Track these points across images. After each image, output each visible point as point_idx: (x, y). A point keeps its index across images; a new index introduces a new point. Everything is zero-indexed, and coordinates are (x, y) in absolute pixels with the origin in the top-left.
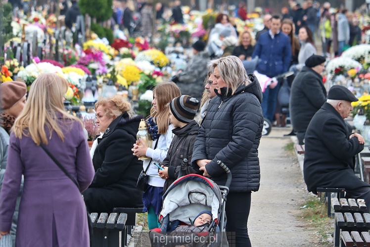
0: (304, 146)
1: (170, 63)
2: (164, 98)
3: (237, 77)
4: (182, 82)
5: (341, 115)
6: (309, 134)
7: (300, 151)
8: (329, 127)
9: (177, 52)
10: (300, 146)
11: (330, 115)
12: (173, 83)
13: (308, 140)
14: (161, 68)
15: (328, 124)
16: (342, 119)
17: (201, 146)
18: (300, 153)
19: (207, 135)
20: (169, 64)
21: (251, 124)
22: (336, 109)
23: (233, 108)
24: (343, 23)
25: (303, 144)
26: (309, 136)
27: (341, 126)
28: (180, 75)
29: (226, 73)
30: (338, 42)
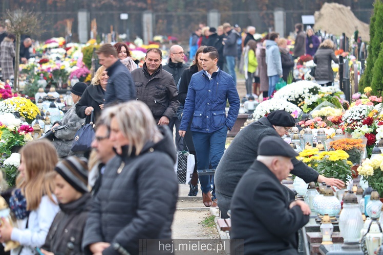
0: (228, 220)
1: (43, 114)
2: (35, 161)
3: (142, 130)
4: (60, 139)
5: (278, 176)
6: (235, 203)
7: (224, 226)
8: (262, 194)
9: (51, 100)
10: (223, 220)
11: (263, 177)
12: (47, 142)
13: (236, 212)
14: (30, 121)
15: (261, 189)
16: (278, 181)
17: (95, 225)
18: (223, 229)
19: (104, 209)
20: (41, 116)
21: (163, 194)
22: (271, 169)
23: (138, 173)
24: (273, 51)
25: (228, 217)
26: (235, 207)
27: (278, 191)
28: (57, 130)
29: (127, 125)
30: (267, 78)
